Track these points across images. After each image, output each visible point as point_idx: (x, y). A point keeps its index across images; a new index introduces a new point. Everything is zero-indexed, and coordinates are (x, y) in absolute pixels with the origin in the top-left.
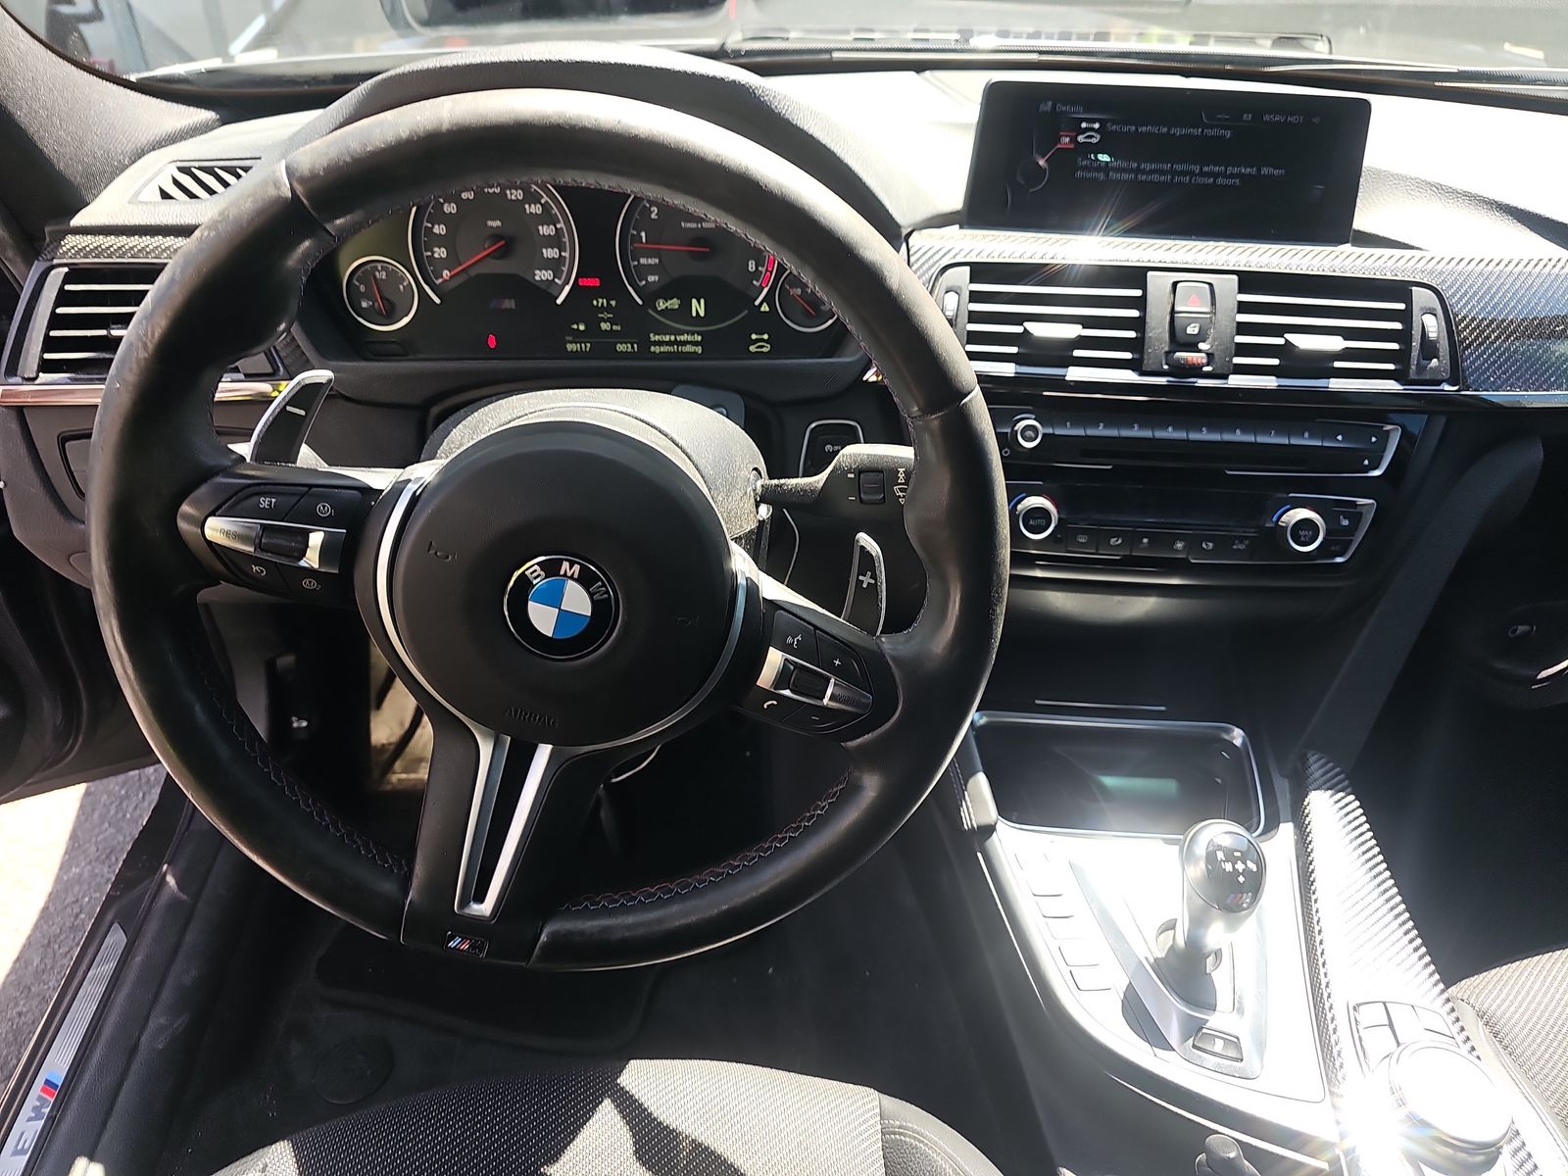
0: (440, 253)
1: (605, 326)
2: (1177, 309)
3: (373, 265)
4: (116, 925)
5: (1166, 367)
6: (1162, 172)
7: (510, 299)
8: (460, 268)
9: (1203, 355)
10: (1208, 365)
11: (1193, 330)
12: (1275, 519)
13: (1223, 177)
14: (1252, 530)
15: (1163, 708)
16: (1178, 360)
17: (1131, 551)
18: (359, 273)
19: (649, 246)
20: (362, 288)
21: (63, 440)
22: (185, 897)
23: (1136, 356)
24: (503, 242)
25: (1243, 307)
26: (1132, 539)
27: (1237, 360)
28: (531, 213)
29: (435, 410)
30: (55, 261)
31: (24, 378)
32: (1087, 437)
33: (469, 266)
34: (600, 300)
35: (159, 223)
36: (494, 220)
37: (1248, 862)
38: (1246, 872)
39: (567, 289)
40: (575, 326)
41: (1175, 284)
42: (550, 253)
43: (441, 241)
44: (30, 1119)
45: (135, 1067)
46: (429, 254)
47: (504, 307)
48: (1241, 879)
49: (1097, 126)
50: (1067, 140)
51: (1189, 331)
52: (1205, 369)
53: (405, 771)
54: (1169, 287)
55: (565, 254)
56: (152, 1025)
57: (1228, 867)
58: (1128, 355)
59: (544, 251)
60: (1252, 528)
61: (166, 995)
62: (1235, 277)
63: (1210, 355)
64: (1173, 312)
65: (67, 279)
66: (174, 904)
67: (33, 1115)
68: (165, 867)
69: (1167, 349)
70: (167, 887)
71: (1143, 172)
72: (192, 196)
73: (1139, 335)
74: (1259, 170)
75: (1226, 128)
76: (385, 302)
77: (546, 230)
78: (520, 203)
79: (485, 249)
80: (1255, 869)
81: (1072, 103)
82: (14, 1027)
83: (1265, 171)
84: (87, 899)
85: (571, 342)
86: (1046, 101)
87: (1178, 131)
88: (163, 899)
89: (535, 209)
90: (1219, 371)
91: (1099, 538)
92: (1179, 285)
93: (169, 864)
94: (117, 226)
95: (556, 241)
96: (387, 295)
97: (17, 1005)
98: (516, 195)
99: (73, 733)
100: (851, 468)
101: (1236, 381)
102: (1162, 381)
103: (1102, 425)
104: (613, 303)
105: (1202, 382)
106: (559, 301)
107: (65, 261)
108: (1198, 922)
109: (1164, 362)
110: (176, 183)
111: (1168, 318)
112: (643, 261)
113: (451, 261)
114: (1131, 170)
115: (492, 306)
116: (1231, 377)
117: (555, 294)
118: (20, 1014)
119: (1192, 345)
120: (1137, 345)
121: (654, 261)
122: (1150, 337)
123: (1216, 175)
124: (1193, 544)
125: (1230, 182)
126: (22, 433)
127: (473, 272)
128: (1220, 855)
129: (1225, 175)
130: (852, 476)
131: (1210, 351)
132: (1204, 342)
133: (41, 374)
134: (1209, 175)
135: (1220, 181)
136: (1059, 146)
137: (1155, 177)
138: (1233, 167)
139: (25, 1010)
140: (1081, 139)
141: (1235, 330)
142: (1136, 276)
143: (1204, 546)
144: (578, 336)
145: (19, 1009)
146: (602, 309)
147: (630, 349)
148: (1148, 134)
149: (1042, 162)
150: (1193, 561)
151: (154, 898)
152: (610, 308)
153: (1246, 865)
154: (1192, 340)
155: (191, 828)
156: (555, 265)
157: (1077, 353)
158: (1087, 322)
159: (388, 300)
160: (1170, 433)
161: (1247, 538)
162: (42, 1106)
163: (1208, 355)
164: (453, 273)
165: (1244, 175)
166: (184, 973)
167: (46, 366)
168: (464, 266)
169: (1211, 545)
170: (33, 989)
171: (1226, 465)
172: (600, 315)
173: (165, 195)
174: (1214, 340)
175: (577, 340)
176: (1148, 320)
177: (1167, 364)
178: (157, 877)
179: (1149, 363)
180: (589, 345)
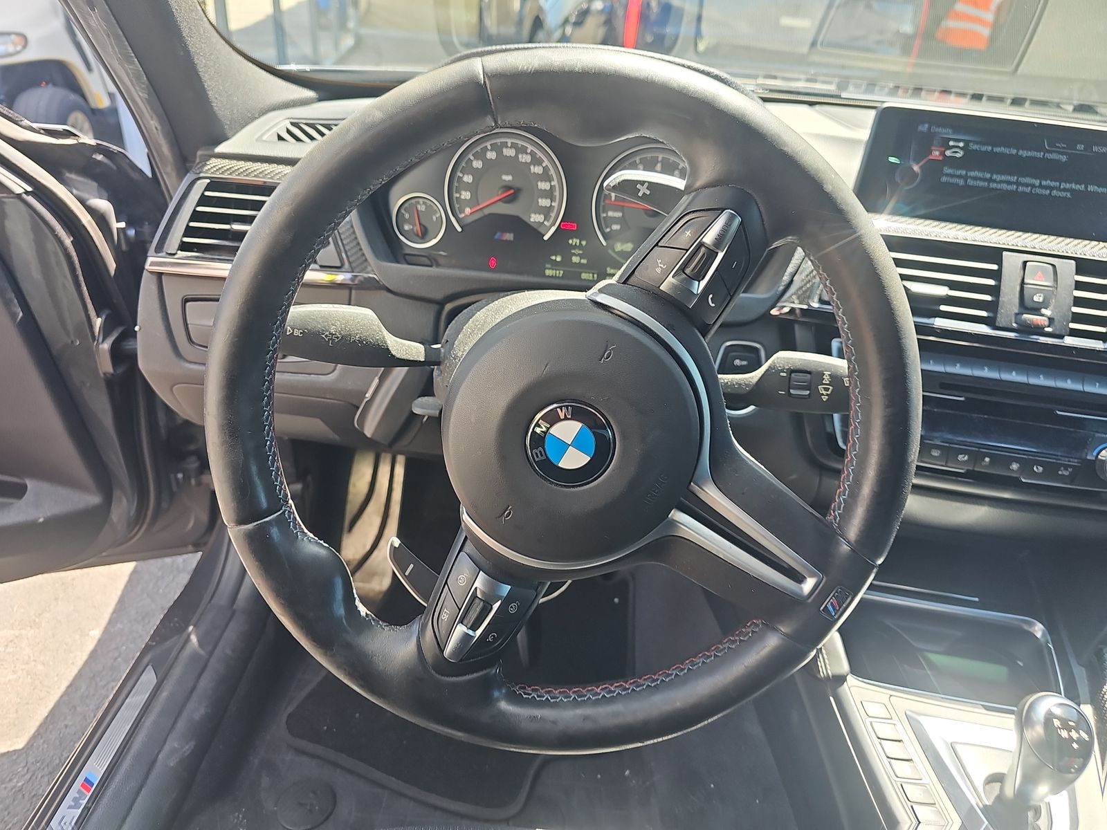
0: (466, 195)
1: (575, 259)
2: (1026, 281)
3: (417, 200)
4: (150, 667)
5: (1015, 325)
6: (1009, 183)
7: (510, 232)
8: (478, 208)
9: (1046, 319)
10: (1049, 326)
11: (1038, 298)
12: (1095, 454)
13: (1057, 190)
14: (1076, 460)
15: (977, 599)
16: (1025, 321)
17: (974, 467)
18: (406, 205)
19: (617, 203)
20: (407, 216)
21: (186, 301)
22: (202, 652)
23: (991, 315)
24: (512, 191)
25: (1079, 286)
26: (976, 457)
27: (1072, 326)
28: (534, 173)
29: (448, 307)
30: (202, 175)
31: (167, 253)
32: (946, 373)
33: (484, 207)
34: (574, 240)
35: (276, 155)
36: (507, 174)
37: (1081, 731)
38: (1079, 741)
39: (553, 229)
40: (553, 258)
41: (1025, 263)
42: (544, 202)
43: (468, 187)
44: (70, 807)
45: (153, 776)
46: (458, 195)
47: (505, 239)
48: (1075, 746)
49: (961, 144)
50: (937, 153)
51: (1036, 299)
52: (1047, 329)
53: (363, 581)
54: (1020, 265)
55: (555, 204)
56: (167, 748)
57: (1064, 734)
58: (984, 314)
59: (540, 200)
60: (1075, 458)
61: (181, 725)
62: (1073, 262)
63: (1051, 320)
64: (1023, 283)
65: (208, 188)
66: (194, 657)
67: (73, 804)
68: (191, 628)
69: (1017, 311)
70: (190, 643)
71: (995, 181)
72: (298, 139)
73: (994, 299)
74: (1086, 187)
75: (1062, 154)
76: (422, 227)
77: (544, 186)
78: (528, 165)
79: (498, 195)
80: (1087, 739)
81: (944, 126)
82: (61, 735)
83: (1090, 188)
84: (124, 648)
85: (549, 269)
86: (923, 123)
87: (1023, 153)
88: (187, 652)
89: (537, 170)
90: (1057, 332)
91: (949, 453)
92: (1028, 263)
93: (195, 626)
94: (247, 155)
95: (549, 194)
96: (423, 222)
97: (65, 719)
98: (524, 158)
99: (140, 522)
100: (784, 369)
101: (1069, 341)
102: (1012, 335)
103: (958, 365)
104: (584, 243)
105: (1043, 339)
106: (546, 238)
107: (209, 175)
108: (1030, 779)
109: (1013, 321)
110: (289, 132)
111: (1018, 288)
112: (610, 214)
113: (474, 200)
114: (985, 180)
115: (496, 237)
116: (1066, 337)
117: (543, 233)
118: (66, 726)
119: (1036, 310)
120: (992, 307)
121: (619, 214)
122: (1003, 301)
123: (1051, 188)
124: (1027, 466)
125: (1064, 194)
126: (159, 293)
127: (487, 211)
128: (1057, 723)
129: (1059, 189)
130: (785, 374)
131: (1052, 316)
132: (1046, 308)
133: (179, 252)
134: (1046, 187)
135: (1054, 193)
136: (930, 157)
137: (1004, 186)
138: (1066, 183)
139: (70, 723)
140: (948, 153)
141: (1072, 302)
142: (994, 254)
143: (1035, 468)
144: (555, 265)
145: (66, 723)
146: (575, 247)
147: (591, 278)
148: (1001, 154)
149: (916, 168)
150: (1023, 480)
151: (180, 651)
152: (580, 247)
153: (1079, 734)
154: (1036, 306)
155: (212, 602)
156: (547, 211)
157: (943, 308)
158: (953, 285)
159: (424, 226)
160: (1014, 377)
161: (1071, 466)
162: (80, 798)
163: (1049, 318)
164: (473, 210)
165: (1074, 190)
166: (197, 710)
167: (184, 247)
168: (481, 206)
169: (1041, 469)
170: (78, 709)
171: (1056, 406)
172: (573, 251)
173: (280, 138)
174: (1055, 308)
175: (555, 268)
176: (1002, 288)
177: (1016, 323)
178: (184, 636)
179: (1001, 321)
180: (562, 272)
